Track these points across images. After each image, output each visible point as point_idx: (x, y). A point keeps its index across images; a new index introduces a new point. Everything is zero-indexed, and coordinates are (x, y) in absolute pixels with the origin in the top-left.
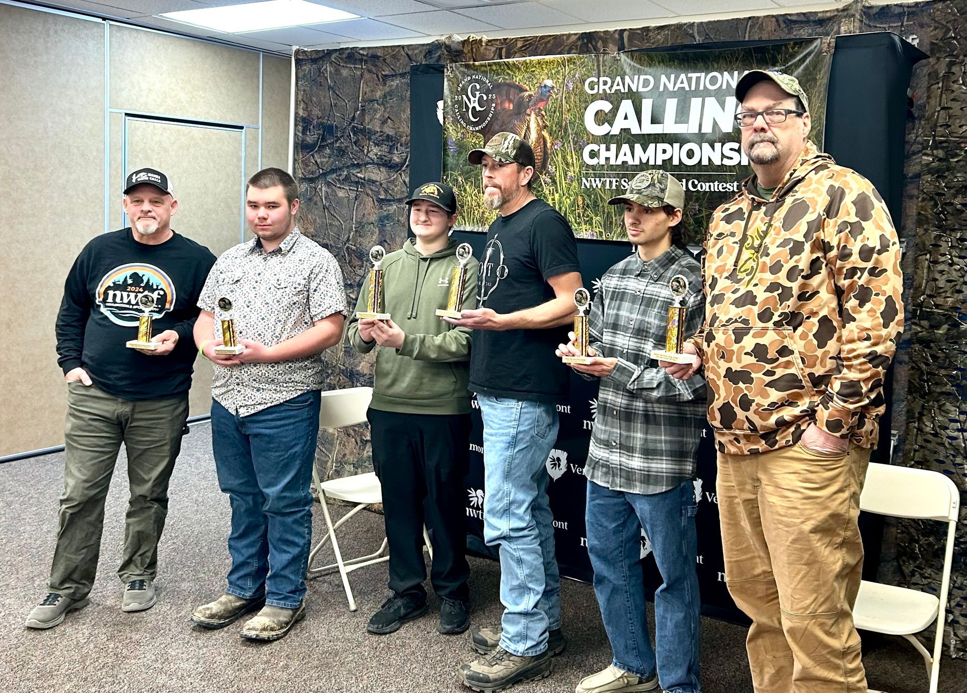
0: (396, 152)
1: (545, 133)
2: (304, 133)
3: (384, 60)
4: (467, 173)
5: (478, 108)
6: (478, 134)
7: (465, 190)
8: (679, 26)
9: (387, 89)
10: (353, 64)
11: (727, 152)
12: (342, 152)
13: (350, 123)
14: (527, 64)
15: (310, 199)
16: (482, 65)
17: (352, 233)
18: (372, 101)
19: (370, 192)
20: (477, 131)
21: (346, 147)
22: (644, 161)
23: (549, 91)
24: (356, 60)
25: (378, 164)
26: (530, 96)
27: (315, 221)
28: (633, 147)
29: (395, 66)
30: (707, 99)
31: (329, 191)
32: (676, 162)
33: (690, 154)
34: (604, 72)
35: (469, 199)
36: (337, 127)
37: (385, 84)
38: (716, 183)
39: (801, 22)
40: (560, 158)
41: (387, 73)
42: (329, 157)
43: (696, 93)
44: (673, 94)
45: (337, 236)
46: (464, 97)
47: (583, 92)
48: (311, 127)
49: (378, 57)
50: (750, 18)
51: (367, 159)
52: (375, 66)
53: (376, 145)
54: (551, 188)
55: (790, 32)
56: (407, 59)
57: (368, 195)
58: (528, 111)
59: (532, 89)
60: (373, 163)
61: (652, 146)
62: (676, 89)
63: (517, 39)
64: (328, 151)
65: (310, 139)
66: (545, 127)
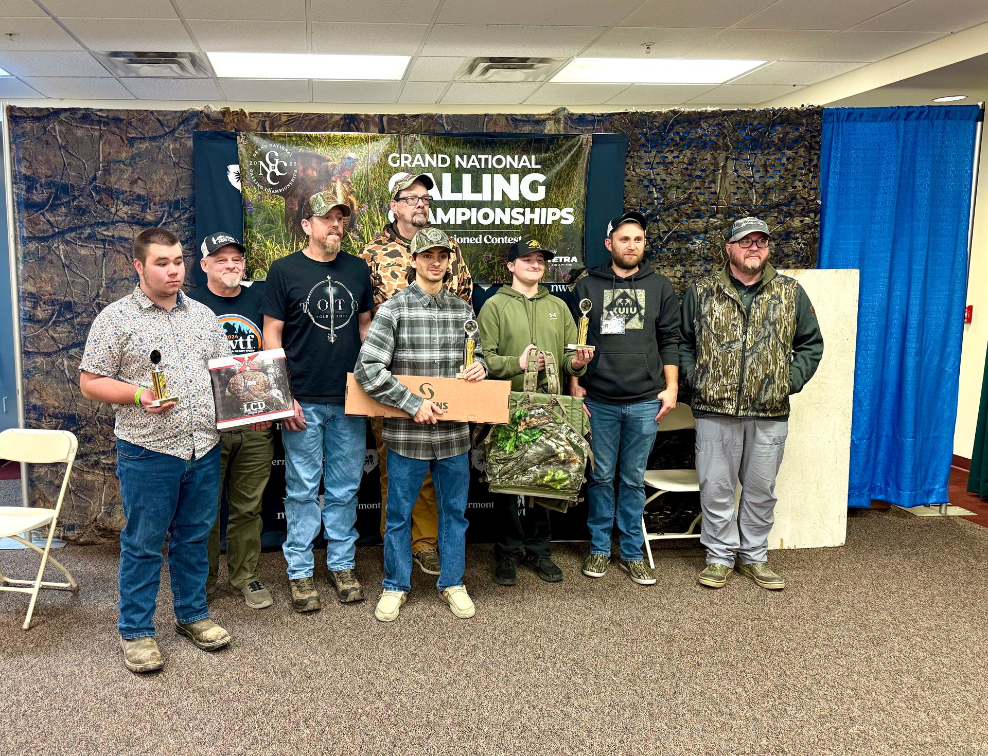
0: (148, 211)
1: (352, 198)
2: (29, 190)
3: (130, 123)
4: (266, 230)
5: (278, 173)
6: (278, 196)
7: (265, 246)
8: (431, 117)
9: (134, 151)
10: (90, 125)
11: (514, 215)
12: (82, 211)
13: (91, 183)
14: (330, 137)
15: (43, 258)
16: (280, 136)
17: (102, 290)
18: (117, 162)
19: (121, 249)
20: (277, 194)
21: (87, 206)
22: (446, 221)
23: (354, 162)
24: (92, 121)
25: (129, 222)
26: (334, 166)
27: (52, 279)
28: (436, 211)
29: (143, 129)
30: (496, 176)
31: (68, 249)
32: (474, 222)
33: (486, 216)
34: (406, 150)
35: (271, 253)
36: (72, 186)
37: (132, 146)
38: (506, 238)
39: (524, 121)
40: (367, 219)
41: (133, 135)
42: (66, 216)
43: (486, 170)
44: (466, 171)
45: (83, 293)
46: (261, 163)
47: (386, 165)
48: (38, 186)
49: (121, 120)
50: (486, 115)
51: (116, 218)
52: (118, 128)
53: (125, 204)
54: (359, 243)
55: (516, 128)
56: (158, 124)
57: (118, 252)
58: (333, 178)
59: (336, 159)
60: (124, 222)
61: (452, 210)
62: (469, 167)
63: (280, 114)
64: (63, 210)
65: (37, 197)
66: (352, 192)
